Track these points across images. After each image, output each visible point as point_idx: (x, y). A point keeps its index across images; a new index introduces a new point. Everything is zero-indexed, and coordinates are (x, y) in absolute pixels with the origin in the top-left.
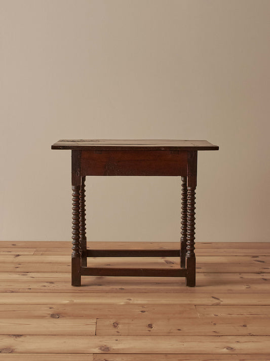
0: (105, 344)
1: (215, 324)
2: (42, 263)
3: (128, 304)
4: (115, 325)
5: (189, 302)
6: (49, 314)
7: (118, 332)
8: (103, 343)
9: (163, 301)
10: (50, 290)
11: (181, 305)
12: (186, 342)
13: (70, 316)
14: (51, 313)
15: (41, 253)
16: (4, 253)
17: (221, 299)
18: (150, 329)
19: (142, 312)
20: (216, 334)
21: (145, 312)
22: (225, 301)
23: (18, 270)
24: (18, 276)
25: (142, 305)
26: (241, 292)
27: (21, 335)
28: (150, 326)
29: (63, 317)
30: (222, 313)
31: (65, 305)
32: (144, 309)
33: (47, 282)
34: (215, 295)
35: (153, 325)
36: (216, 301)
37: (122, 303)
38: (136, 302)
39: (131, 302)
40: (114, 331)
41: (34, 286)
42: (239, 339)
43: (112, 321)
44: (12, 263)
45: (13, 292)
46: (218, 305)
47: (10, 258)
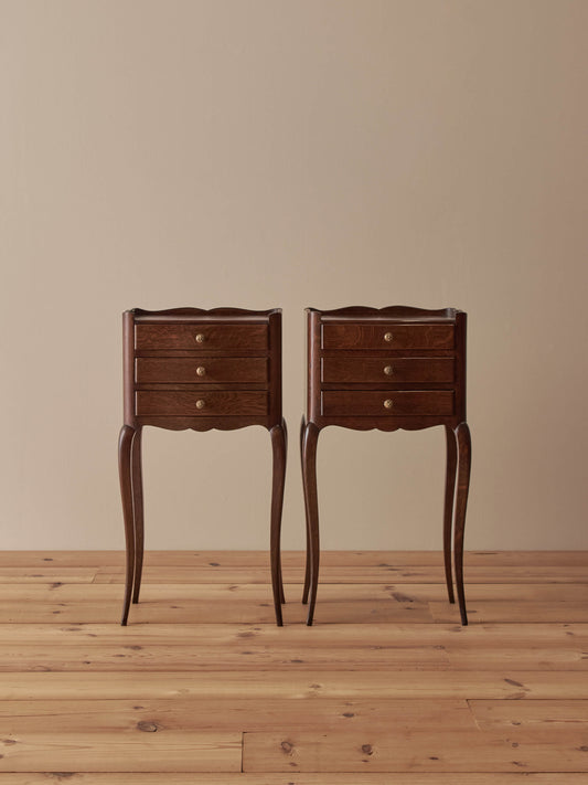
1: (515, 745)
3: (311, 698)
4: (286, 748)
5: (452, 693)
6: (133, 722)
7: (294, 765)
9: (394, 689)
10: (134, 664)
11: (436, 699)
13: (181, 727)
14: (139, 720)
15: (110, 578)
16: (27, 579)
17: (526, 686)
18: (365, 757)
19: (347, 715)
20: (520, 769)
21: (352, 715)
22: (536, 690)
23: (58, 618)
24: (60, 632)
25: (347, 701)
27: (71, 774)
28: (367, 749)
29: (166, 728)
30: (531, 718)
31: (170, 700)
32: (349, 710)
33: (126, 647)
34: (512, 676)
35: (374, 748)
36: (515, 690)
37: (300, 696)
38: (331, 693)
39: (320, 692)
40: (283, 761)
41: (97, 656)
43: (279, 738)
44: (45, 601)
45: (49, 670)
46: (518, 698)
47: (42, 591)
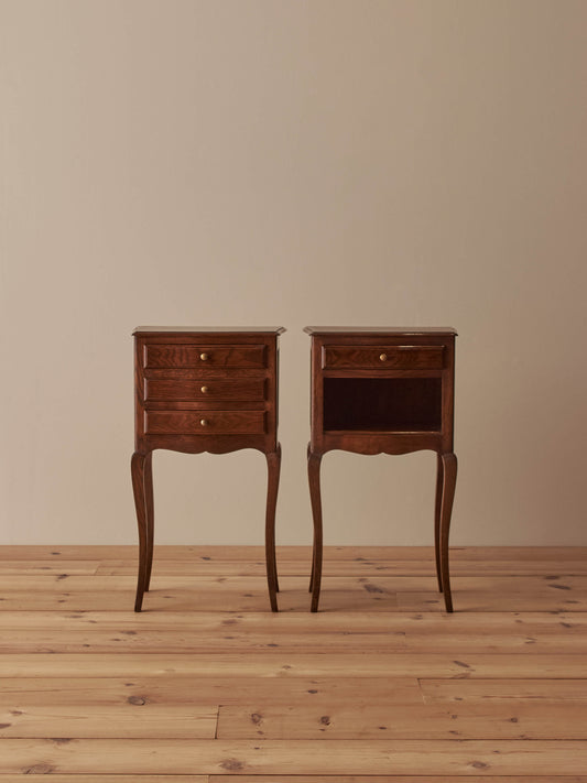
0: (234, 756)
1: (454, 717)
2: (114, 591)
3: (282, 677)
4: (256, 719)
5: (406, 673)
6: (124, 697)
7: (260, 733)
8: (230, 755)
9: (355, 671)
10: (129, 647)
11: (391, 679)
12: (395, 751)
13: (165, 701)
14: (128, 695)
15: (112, 570)
16: (35, 571)
17: (473, 667)
18: (323, 726)
19: (312, 692)
20: (456, 737)
21: (316, 692)
22: (481, 670)
23: (63, 606)
24: (64, 619)
25: (313, 680)
26: (515, 653)
27: (69, 739)
28: (325, 720)
29: (154, 702)
30: (472, 694)
31: (158, 678)
32: (313, 687)
33: (122, 632)
34: (462, 659)
35: (332, 720)
36: (463, 670)
37: (272, 675)
38: (301, 673)
39: (290, 672)
40: (252, 730)
41: (95, 640)
42: (500, 746)
43: (250, 711)
44: (52, 592)
45: (53, 652)
46: (464, 677)
47: (48, 582)
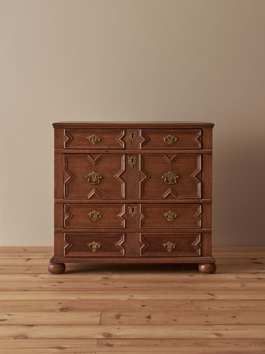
0: (108, 332)
1: (207, 316)
3: (129, 300)
4: (118, 317)
5: (186, 298)
6: (58, 308)
7: (120, 322)
8: (106, 331)
9: (162, 297)
10: (60, 288)
11: (179, 300)
12: (180, 330)
13: (77, 310)
14: (60, 307)
16: (16, 257)
17: (216, 296)
18: (148, 320)
19: (143, 306)
20: (208, 324)
21: (145, 306)
22: (220, 297)
23: (29, 272)
24: (30, 277)
25: (143, 301)
26: (236, 290)
27: (34, 325)
28: (149, 317)
29: (71, 310)
30: (215, 307)
31: (73, 301)
32: (144, 304)
33: (57, 282)
34: (210, 292)
35: (152, 317)
36: (211, 297)
37: (125, 299)
38: (137, 298)
39: (133, 298)
40: (116, 321)
41: (44, 285)
42: (228, 327)
43: (115, 314)
44: (24, 266)
45: (25, 291)
46: (212, 300)
47: (22, 262)
